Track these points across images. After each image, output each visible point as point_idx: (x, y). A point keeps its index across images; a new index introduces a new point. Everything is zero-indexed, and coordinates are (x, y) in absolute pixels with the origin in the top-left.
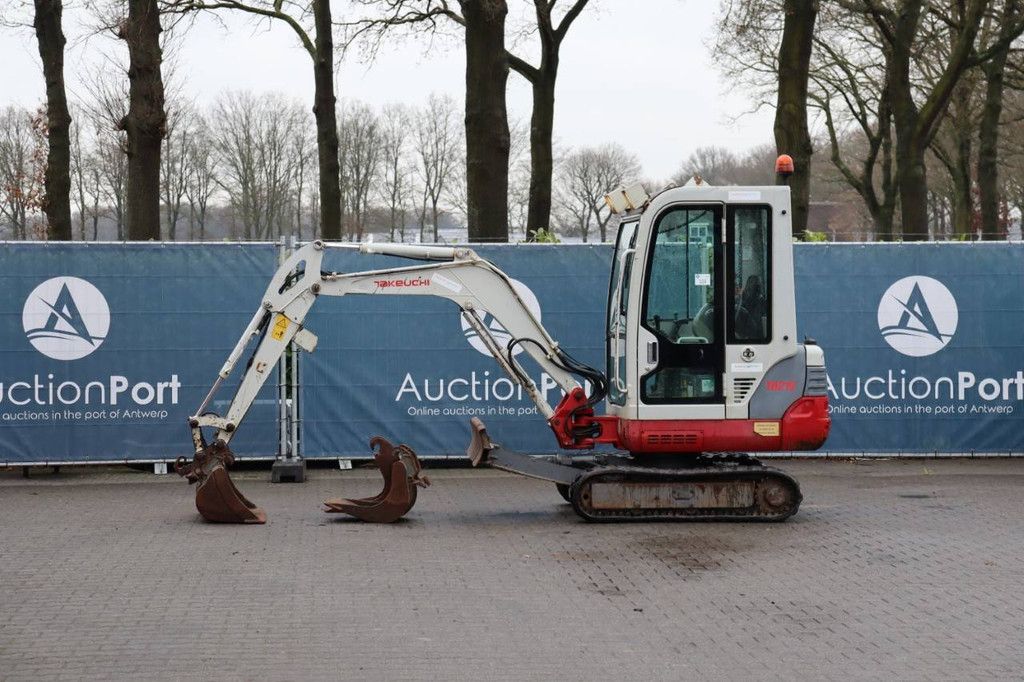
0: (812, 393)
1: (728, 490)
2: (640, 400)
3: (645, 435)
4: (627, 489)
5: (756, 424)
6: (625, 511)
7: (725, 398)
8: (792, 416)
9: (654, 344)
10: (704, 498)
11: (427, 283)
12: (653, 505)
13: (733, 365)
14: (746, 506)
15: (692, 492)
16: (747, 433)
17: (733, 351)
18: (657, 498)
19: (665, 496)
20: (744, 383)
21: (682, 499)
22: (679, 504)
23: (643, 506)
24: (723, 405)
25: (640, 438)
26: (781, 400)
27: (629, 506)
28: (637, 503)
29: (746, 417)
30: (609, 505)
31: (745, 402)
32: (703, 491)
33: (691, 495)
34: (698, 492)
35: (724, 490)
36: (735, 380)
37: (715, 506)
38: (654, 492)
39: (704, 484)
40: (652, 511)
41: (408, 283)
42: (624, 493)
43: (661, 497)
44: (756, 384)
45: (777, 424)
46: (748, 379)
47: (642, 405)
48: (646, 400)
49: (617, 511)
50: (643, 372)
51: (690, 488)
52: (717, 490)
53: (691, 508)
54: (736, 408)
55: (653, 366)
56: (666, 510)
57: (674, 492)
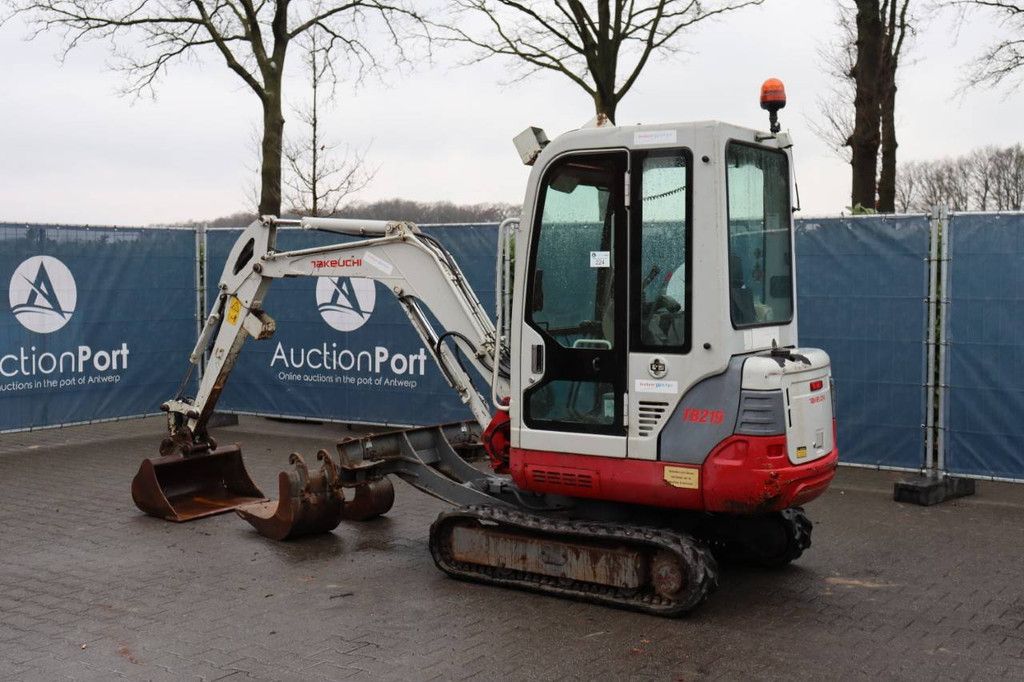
0: (746, 430)
1: (608, 560)
2: (523, 423)
3: (529, 469)
4: (491, 539)
5: (666, 468)
6: (486, 568)
7: (627, 427)
8: (718, 461)
9: (539, 348)
10: (578, 567)
11: (359, 263)
12: (520, 567)
13: (638, 382)
14: (630, 586)
15: (565, 556)
16: (655, 481)
17: (638, 362)
18: (524, 558)
19: (532, 556)
20: (652, 407)
21: (552, 563)
22: (549, 570)
23: (508, 566)
24: (625, 438)
25: (524, 472)
26: (703, 437)
27: (493, 563)
28: (502, 560)
29: (654, 457)
30: (472, 558)
31: (653, 437)
32: (578, 557)
33: (562, 560)
34: (572, 558)
35: (602, 560)
36: (641, 403)
37: (591, 579)
38: (520, 549)
39: (578, 547)
40: (515, 573)
41: (341, 263)
42: (488, 545)
43: (528, 557)
44: (668, 411)
45: (696, 472)
46: (661, 404)
47: (526, 429)
48: (531, 423)
49: (478, 567)
50: (526, 385)
51: (562, 551)
52: (595, 559)
53: (564, 578)
54: (641, 445)
55: (538, 377)
56: (533, 576)
57: (543, 553)
